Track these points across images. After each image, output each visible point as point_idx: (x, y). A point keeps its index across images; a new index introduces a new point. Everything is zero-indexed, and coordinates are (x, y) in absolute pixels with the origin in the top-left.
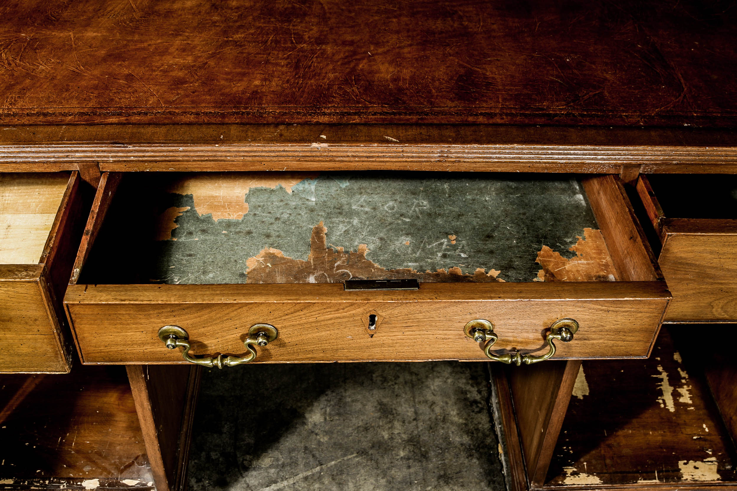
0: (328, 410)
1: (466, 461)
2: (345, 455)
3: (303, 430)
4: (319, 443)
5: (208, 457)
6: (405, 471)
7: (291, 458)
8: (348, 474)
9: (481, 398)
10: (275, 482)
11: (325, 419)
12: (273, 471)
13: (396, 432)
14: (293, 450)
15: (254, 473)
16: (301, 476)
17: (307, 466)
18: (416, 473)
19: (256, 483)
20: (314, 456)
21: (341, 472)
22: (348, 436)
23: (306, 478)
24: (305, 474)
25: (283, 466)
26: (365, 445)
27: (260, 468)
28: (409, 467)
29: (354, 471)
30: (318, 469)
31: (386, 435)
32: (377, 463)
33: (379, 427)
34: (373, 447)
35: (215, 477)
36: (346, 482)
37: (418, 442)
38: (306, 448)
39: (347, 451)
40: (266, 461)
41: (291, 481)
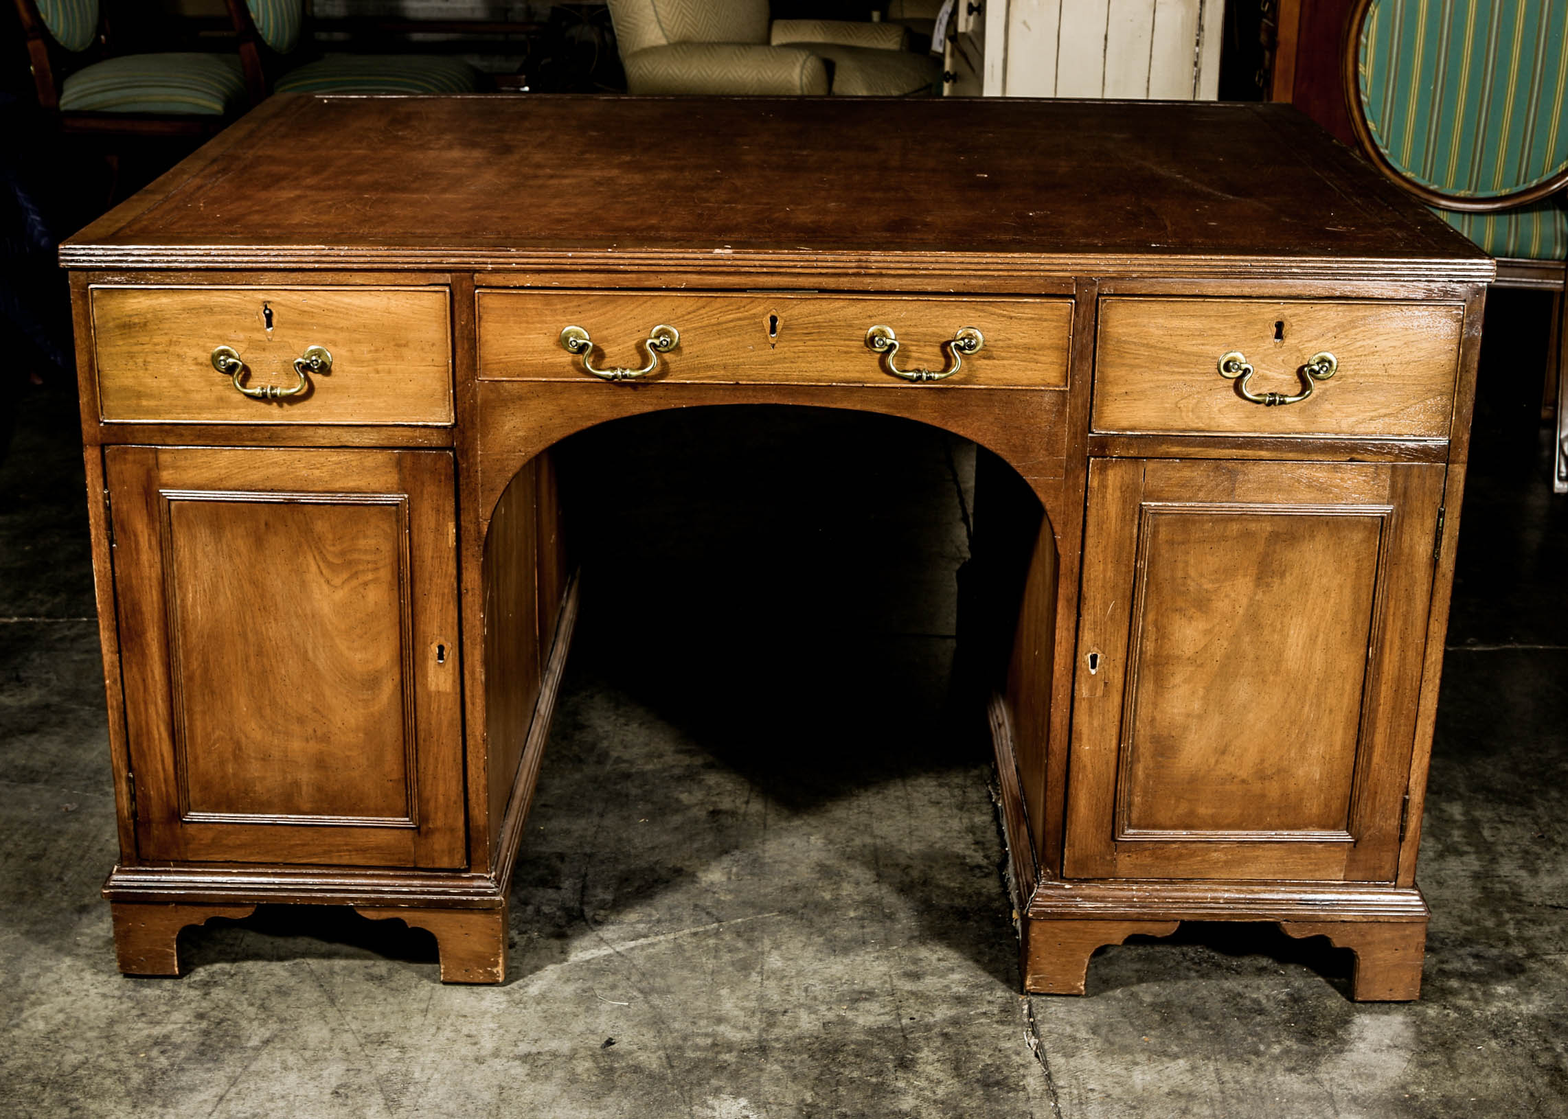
0: (734, 870)
1: (957, 924)
2: (759, 913)
3: (693, 889)
4: (718, 901)
5: (538, 911)
6: (856, 931)
7: (672, 915)
8: (763, 932)
9: (991, 863)
10: (646, 936)
11: (729, 879)
12: (642, 926)
13: (844, 893)
14: (676, 907)
15: (611, 927)
16: (687, 931)
17: (697, 922)
18: (874, 933)
19: (615, 937)
20: (708, 913)
21: (753, 929)
22: (766, 895)
23: (695, 934)
24: (693, 930)
25: (659, 921)
26: (791, 903)
27: (621, 923)
28: (863, 927)
29: (773, 928)
30: (715, 925)
31: (827, 896)
32: (811, 921)
33: (816, 887)
34: (805, 906)
35: (549, 929)
36: (760, 939)
37: (880, 904)
38: (696, 906)
39: (763, 909)
40: (632, 916)
41: (671, 936)
